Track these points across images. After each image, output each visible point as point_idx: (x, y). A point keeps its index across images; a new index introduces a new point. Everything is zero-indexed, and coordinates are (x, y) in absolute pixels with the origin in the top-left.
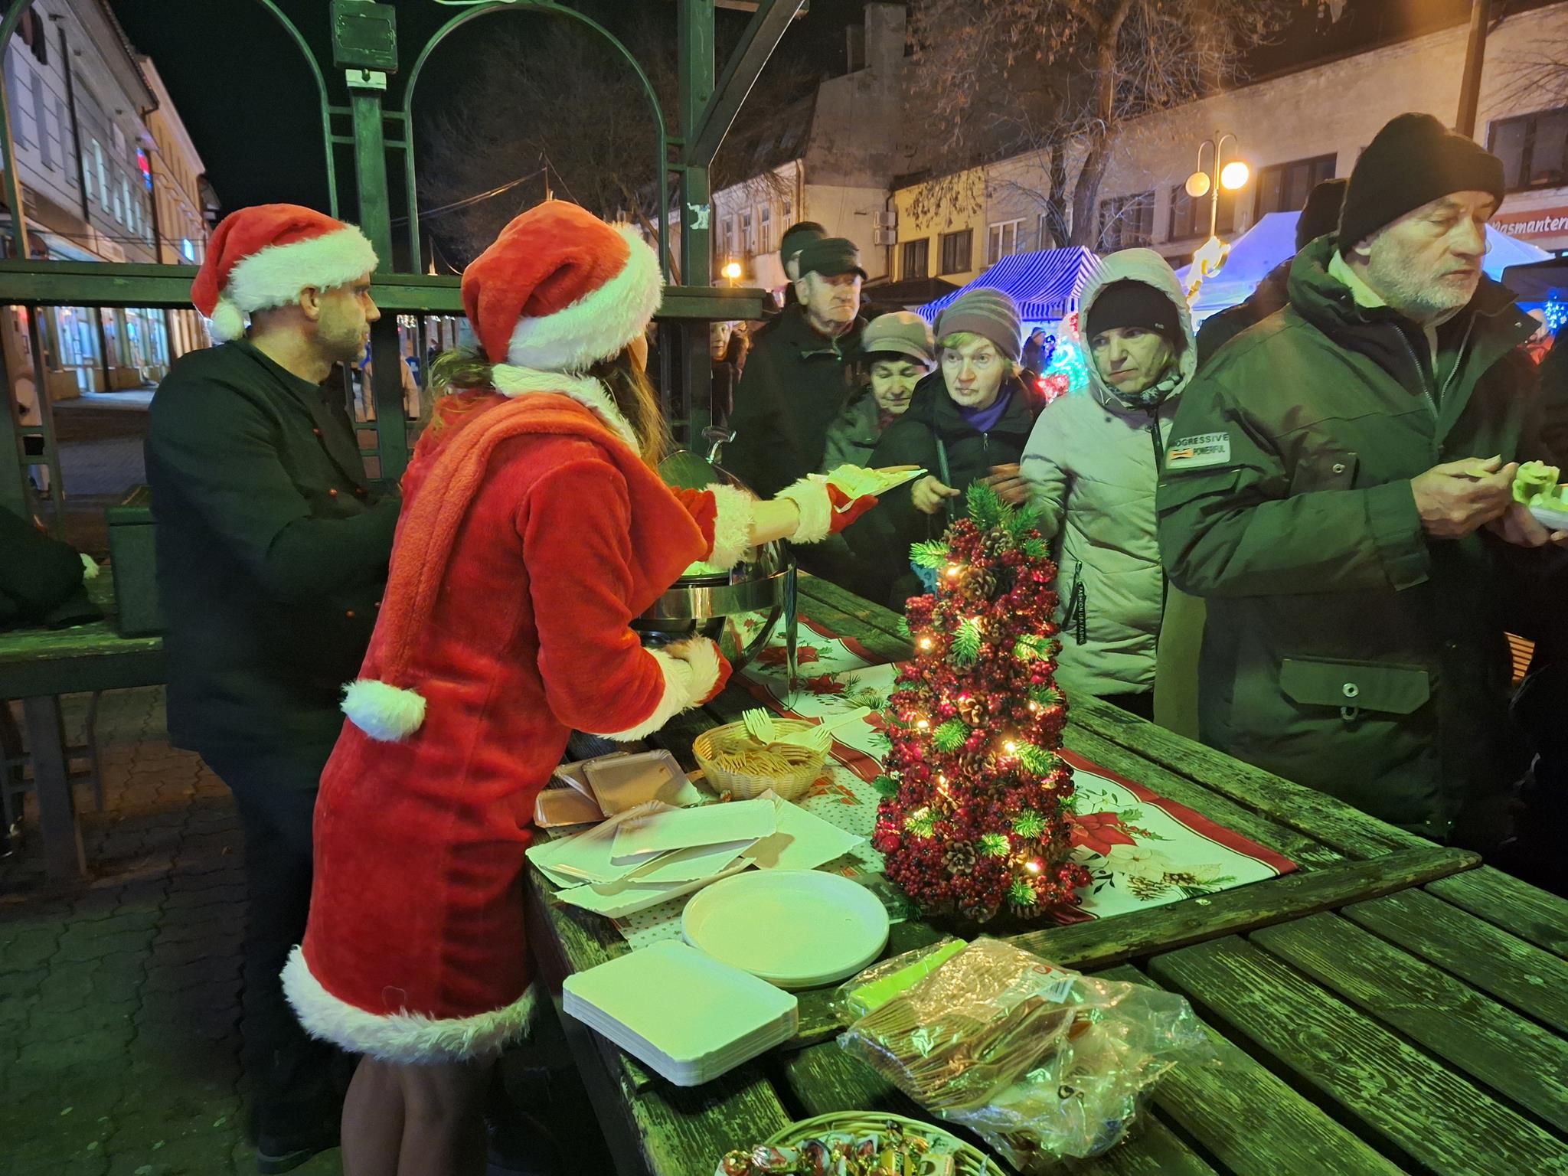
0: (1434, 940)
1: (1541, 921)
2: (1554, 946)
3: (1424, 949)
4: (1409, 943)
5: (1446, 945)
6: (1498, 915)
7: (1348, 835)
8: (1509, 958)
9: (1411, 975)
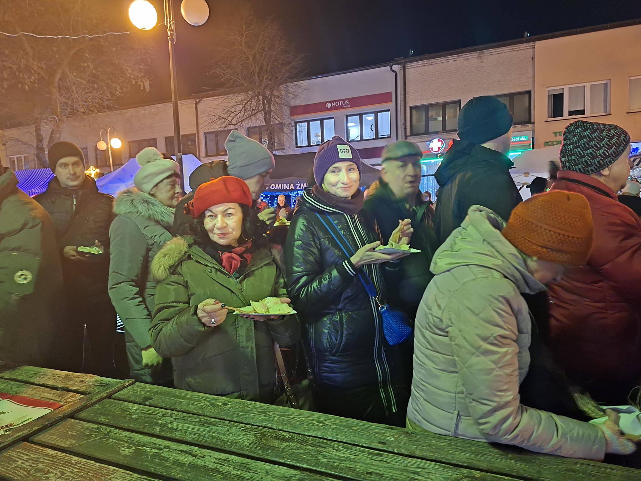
0: (105, 415)
1: (146, 396)
2: (147, 403)
3: (100, 419)
4: (95, 419)
5: (109, 415)
6: (132, 398)
7: (90, 387)
8: (129, 412)
9: (90, 430)
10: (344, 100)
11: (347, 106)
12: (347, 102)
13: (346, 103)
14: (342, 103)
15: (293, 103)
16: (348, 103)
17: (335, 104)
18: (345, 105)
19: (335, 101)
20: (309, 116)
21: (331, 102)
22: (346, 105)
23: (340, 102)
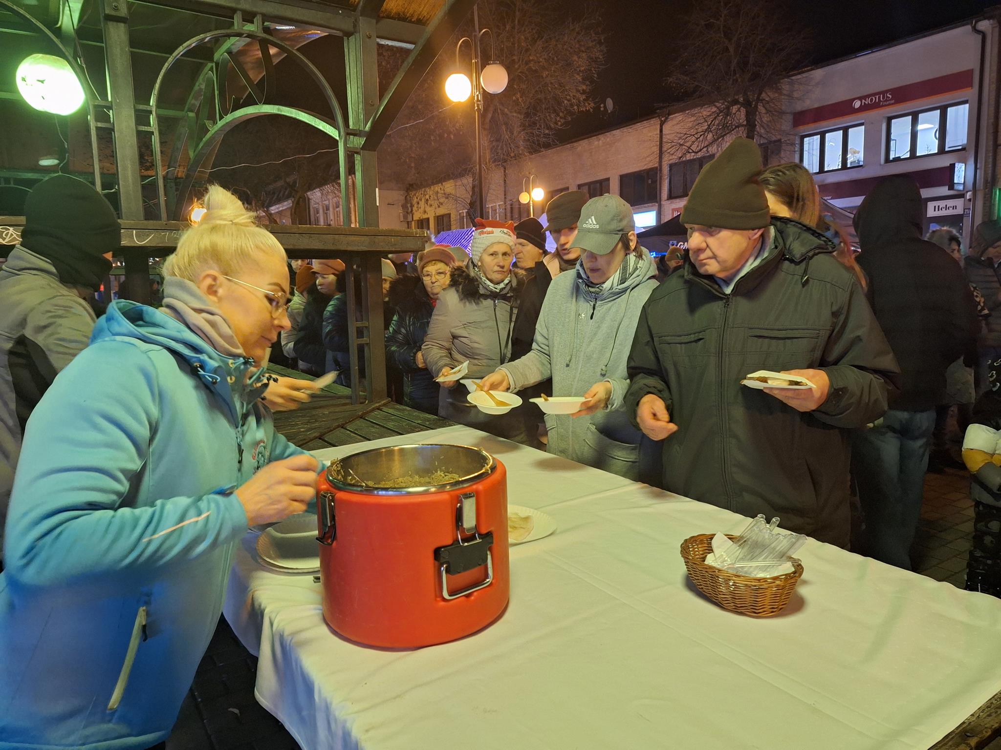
10: (884, 93)
11: (888, 103)
12: (888, 95)
13: (887, 97)
14: (879, 98)
15: (799, 107)
16: (890, 96)
17: (868, 101)
18: (884, 101)
19: (868, 96)
20: (824, 125)
21: (860, 98)
22: (886, 101)
23: (877, 97)
